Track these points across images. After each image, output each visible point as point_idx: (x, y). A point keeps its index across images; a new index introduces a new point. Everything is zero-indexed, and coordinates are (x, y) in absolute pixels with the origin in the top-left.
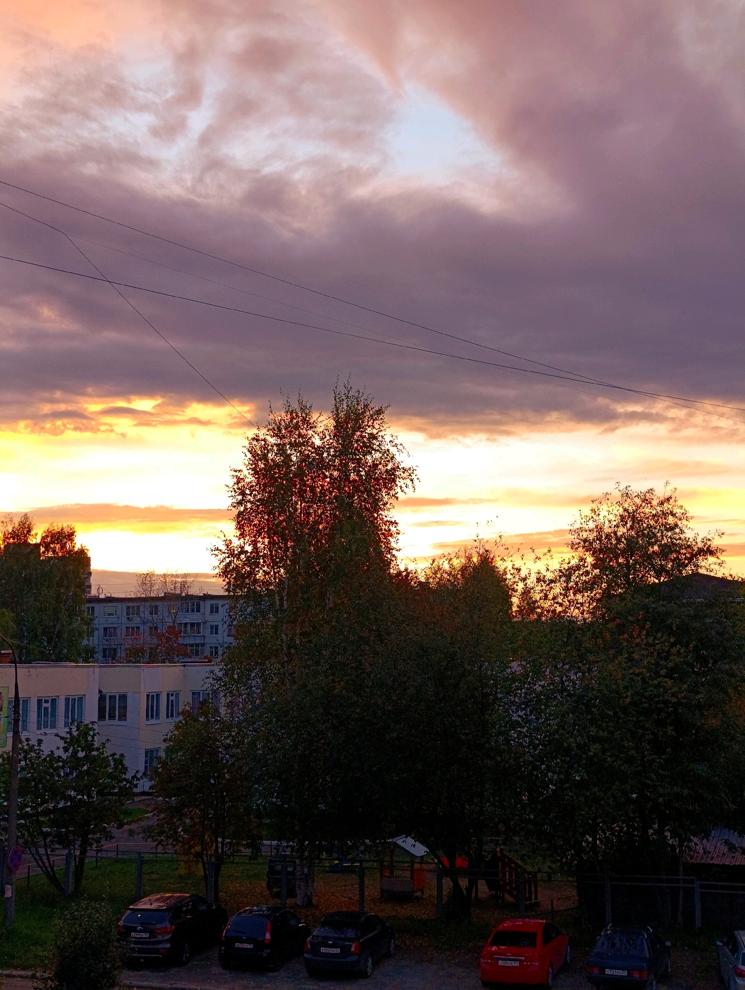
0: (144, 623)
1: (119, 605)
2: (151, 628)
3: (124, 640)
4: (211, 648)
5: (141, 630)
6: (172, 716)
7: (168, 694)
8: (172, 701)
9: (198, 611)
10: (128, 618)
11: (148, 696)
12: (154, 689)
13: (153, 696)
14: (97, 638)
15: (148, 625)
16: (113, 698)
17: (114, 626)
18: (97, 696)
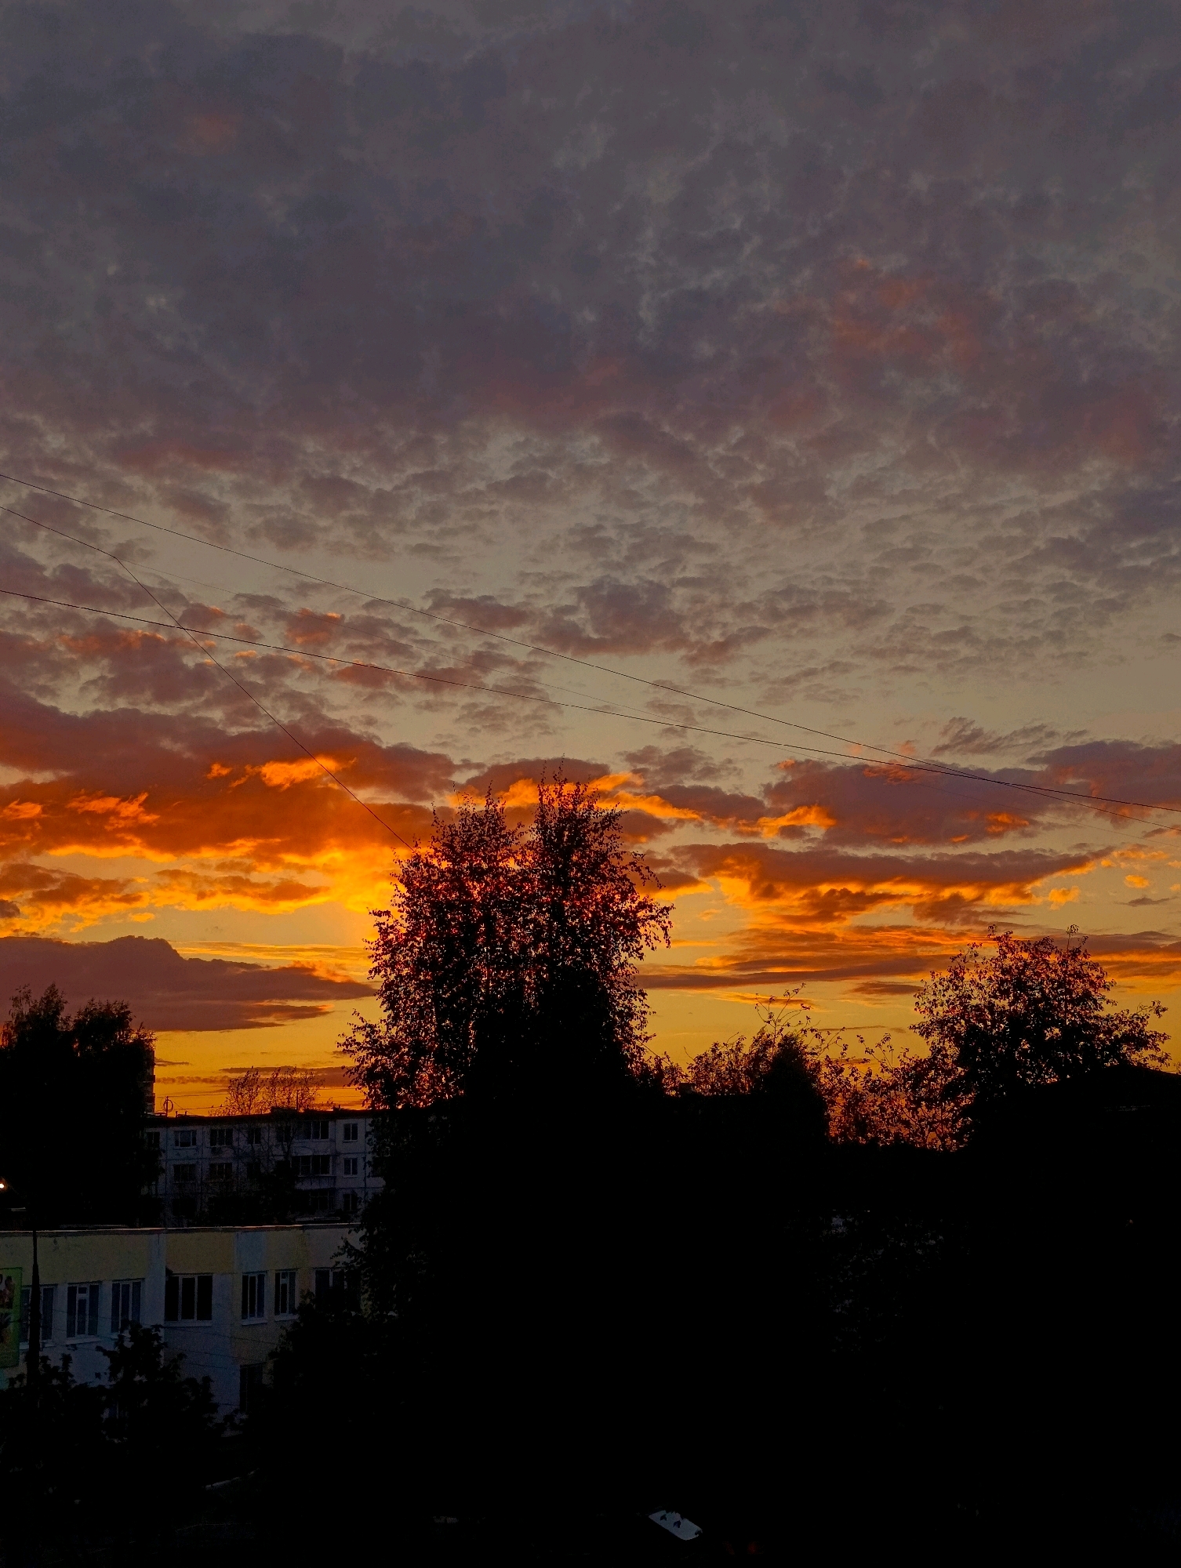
0: (239, 1158)
1: (199, 1128)
2: (249, 1164)
3: (207, 1185)
4: (346, 1196)
5: (234, 1168)
6: (284, 1311)
7: (277, 1276)
8: (284, 1286)
9: (325, 1135)
10: (213, 1149)
11: (245, 1278)
12: (255, 1268)
13: (253, 1279)
14: (164, 1184)
15: (246, 1160)
16: (189, 1282)
17: (191, 1162)
18: (163, 1280)
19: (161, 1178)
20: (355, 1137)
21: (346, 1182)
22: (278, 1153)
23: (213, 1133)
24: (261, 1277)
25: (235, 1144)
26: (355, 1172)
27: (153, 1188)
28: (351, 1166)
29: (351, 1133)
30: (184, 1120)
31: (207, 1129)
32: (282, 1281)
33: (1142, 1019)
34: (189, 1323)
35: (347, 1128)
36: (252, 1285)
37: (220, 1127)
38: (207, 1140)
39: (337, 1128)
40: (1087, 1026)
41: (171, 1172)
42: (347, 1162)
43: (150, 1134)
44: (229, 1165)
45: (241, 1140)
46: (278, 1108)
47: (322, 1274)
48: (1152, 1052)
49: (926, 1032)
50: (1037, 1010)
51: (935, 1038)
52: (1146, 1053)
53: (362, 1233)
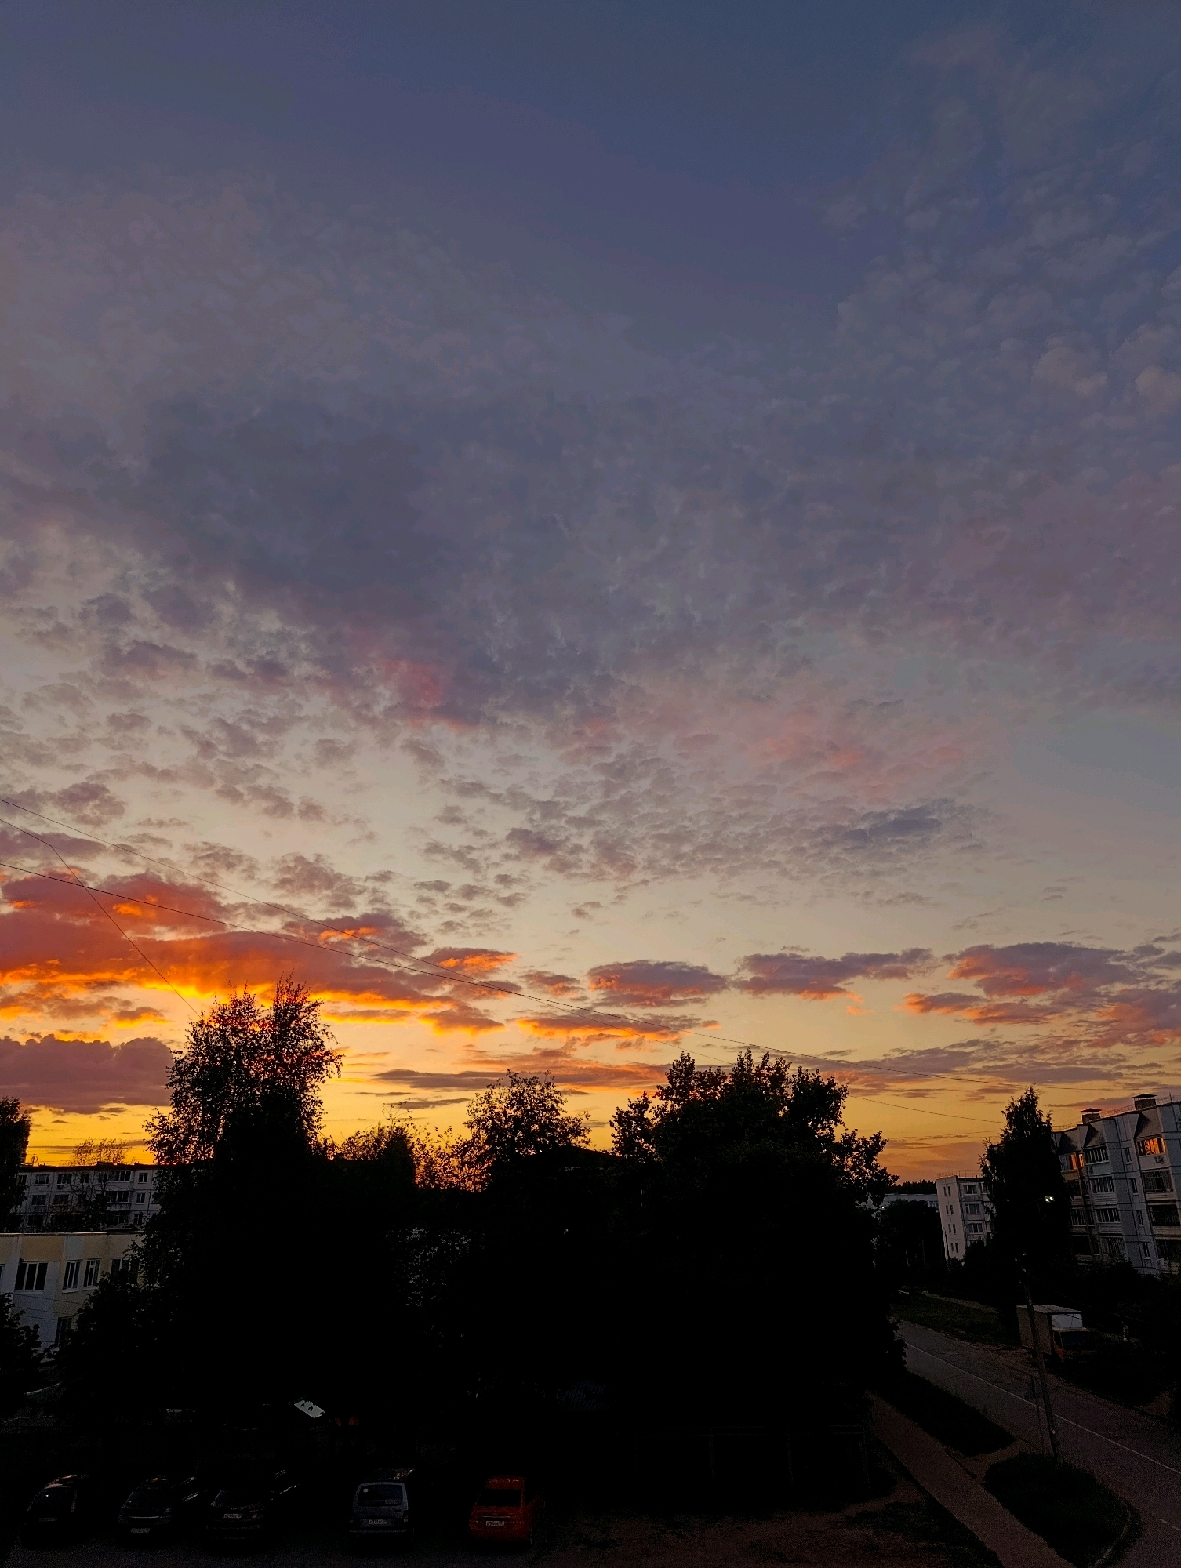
0: (74, 1191)
1: (51, 1173)
2: (79, 1196)
3: (52, 1207)
4: (136, 1215)
5: (70, 1198)
6: (90, 1284)
7: (88, 1262)
8: (92, 1269)
9: (128, 1179)
10: (59, 1186)
11: (68, 1264)
12: (74, 1257)
13: (73, 1264)
14: (25, 1208)
15: (78, 1193)
16: (33, 1267)
17: (44, 1194)
18: (17, 1265)
19: (24, 1203)
20: (145, 1180)
21: (137, 1207)
22: (98, 1190)
23: (60, 1176)
24: (78, 1264)
25: (73, 1183)
26: (143, 1201)
27: (18, 1209)
28: (141, 1198)
29: (143, 1178)
30: (43, 1168)
31: (56, 1174)
32: (91, 1266)
33: (579, 1121)
34: (29, 1292)
35: (141, 1175)
36: (71, 1268)
37: (64, 1173)
38: (56, 1180)
39: (135, 1176)
40: (552, 1124)
41: (30, 1199)
42: (139, 1195)
43: (20, 1177)
44: (67, 1196)
45: (76, 1180)
46: (101, 1162)
47: (116, 1262)
48: (583, 1138)
49: (470, 1125)
50: (527, 1115)
51: (475, 1129)
52: (580, 1138)
53: (144, 1237)
